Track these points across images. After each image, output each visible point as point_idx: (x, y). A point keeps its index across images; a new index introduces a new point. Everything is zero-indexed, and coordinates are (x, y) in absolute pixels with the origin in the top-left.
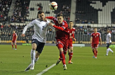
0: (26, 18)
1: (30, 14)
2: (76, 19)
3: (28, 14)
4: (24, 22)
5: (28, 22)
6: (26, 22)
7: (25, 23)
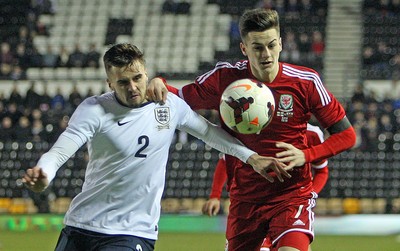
0: (30, 45)
1: (58, 19)
2: (365, 46)
3: (44, 20)
4: (17, 72)
5: (47, 73)
6: (32, 73)
7: (23, 77)
